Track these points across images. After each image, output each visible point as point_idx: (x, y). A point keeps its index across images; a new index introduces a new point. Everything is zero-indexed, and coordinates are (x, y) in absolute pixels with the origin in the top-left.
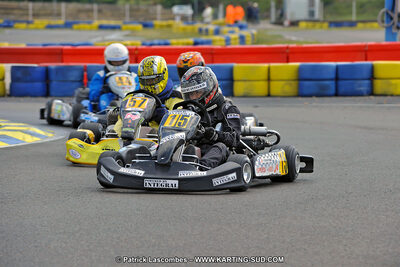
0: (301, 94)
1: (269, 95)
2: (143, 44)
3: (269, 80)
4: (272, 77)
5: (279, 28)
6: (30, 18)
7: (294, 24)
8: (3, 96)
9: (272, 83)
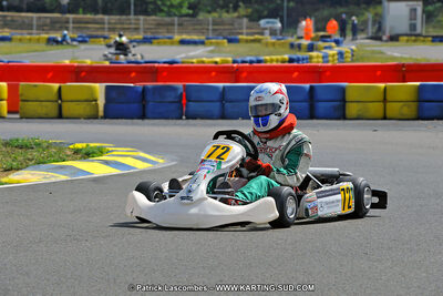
0: (420, 117)
1: (385, 118)
2: (234, 62)
3: (385, 100)
4: (388, 98)
5: (378, 43)
6: (106, 34)
7: (394, 38)
8: (97, 118)
9: (388, 104)
